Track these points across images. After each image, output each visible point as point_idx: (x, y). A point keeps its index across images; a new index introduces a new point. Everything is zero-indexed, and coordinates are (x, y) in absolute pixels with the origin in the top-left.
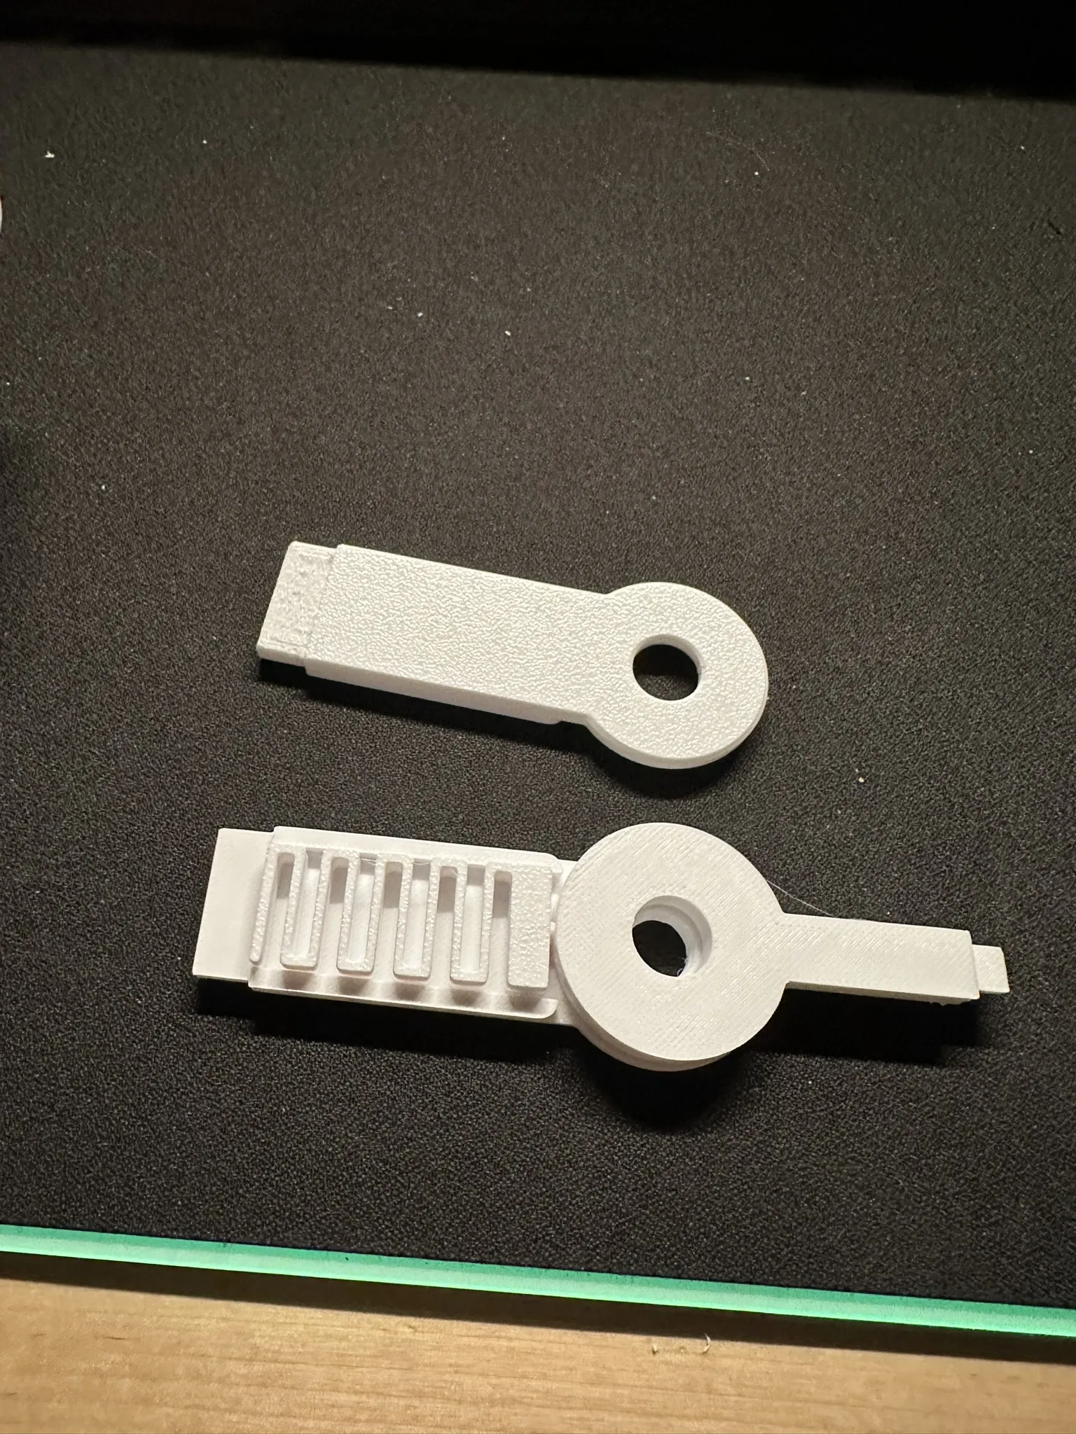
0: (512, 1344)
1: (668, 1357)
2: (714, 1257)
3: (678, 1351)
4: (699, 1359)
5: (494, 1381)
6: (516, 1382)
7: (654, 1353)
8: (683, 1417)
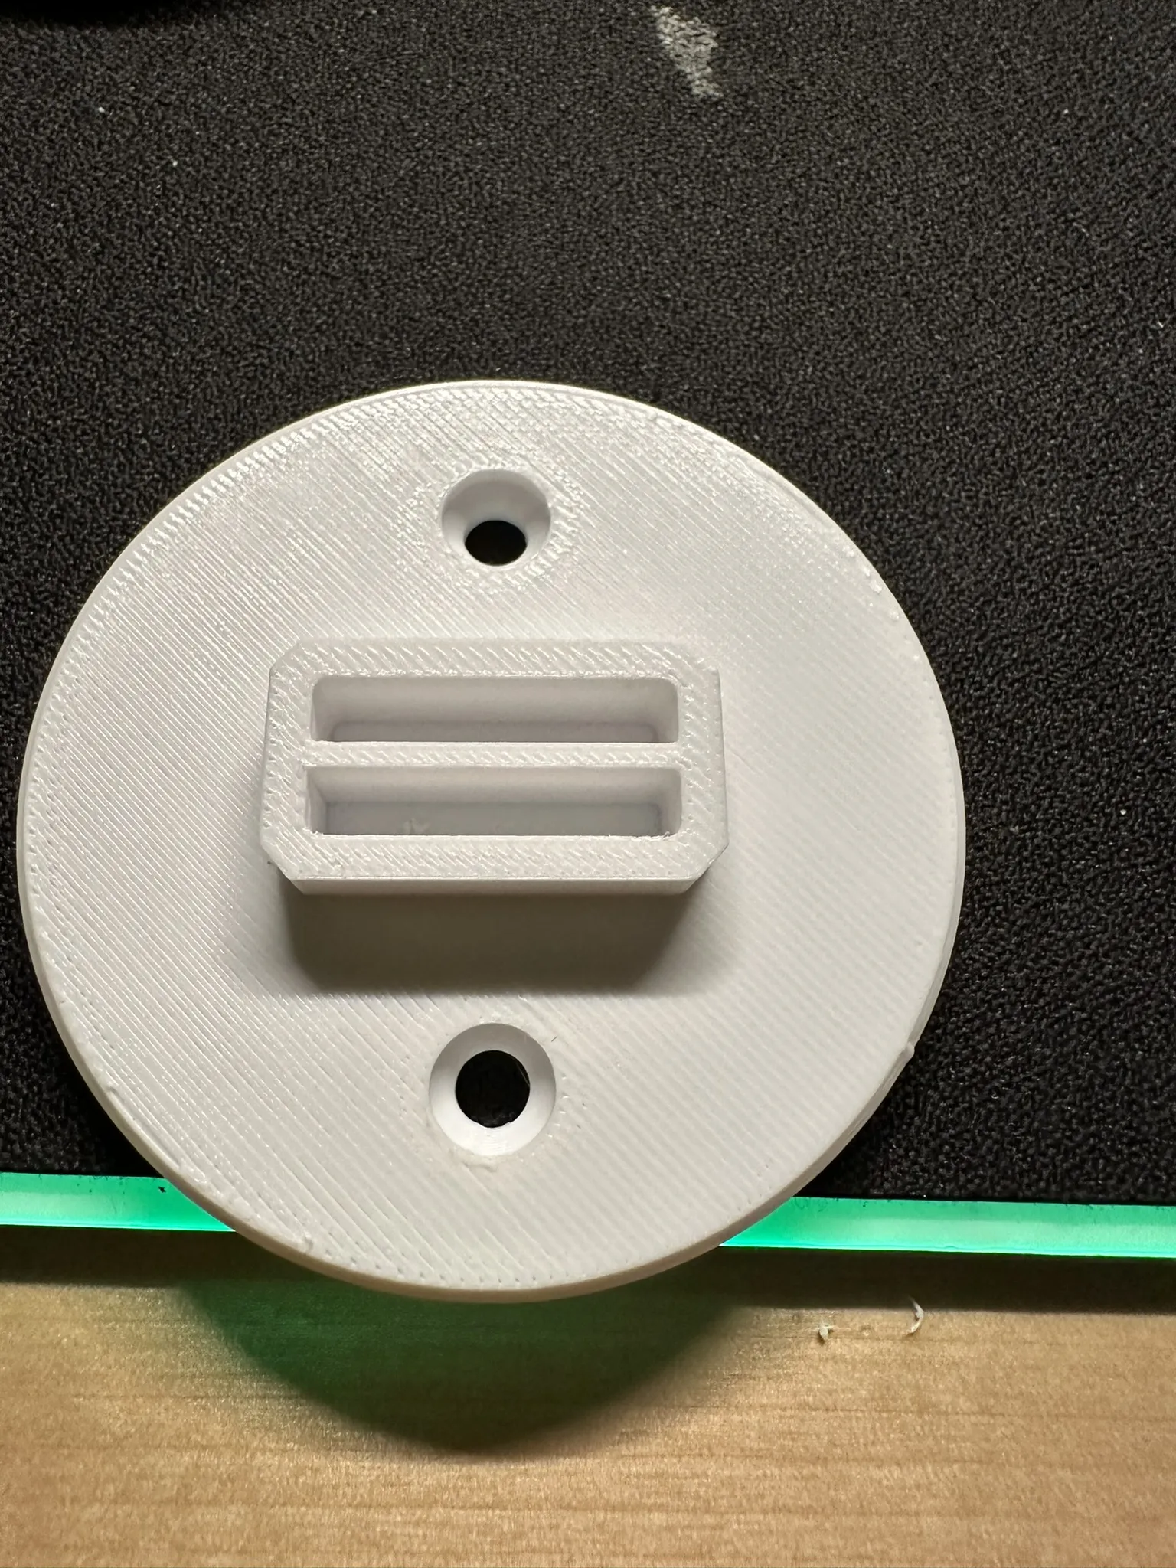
2: (936, 1152)
4: (899, 1348)
7: (821, 1340)
8: (869, 1459)
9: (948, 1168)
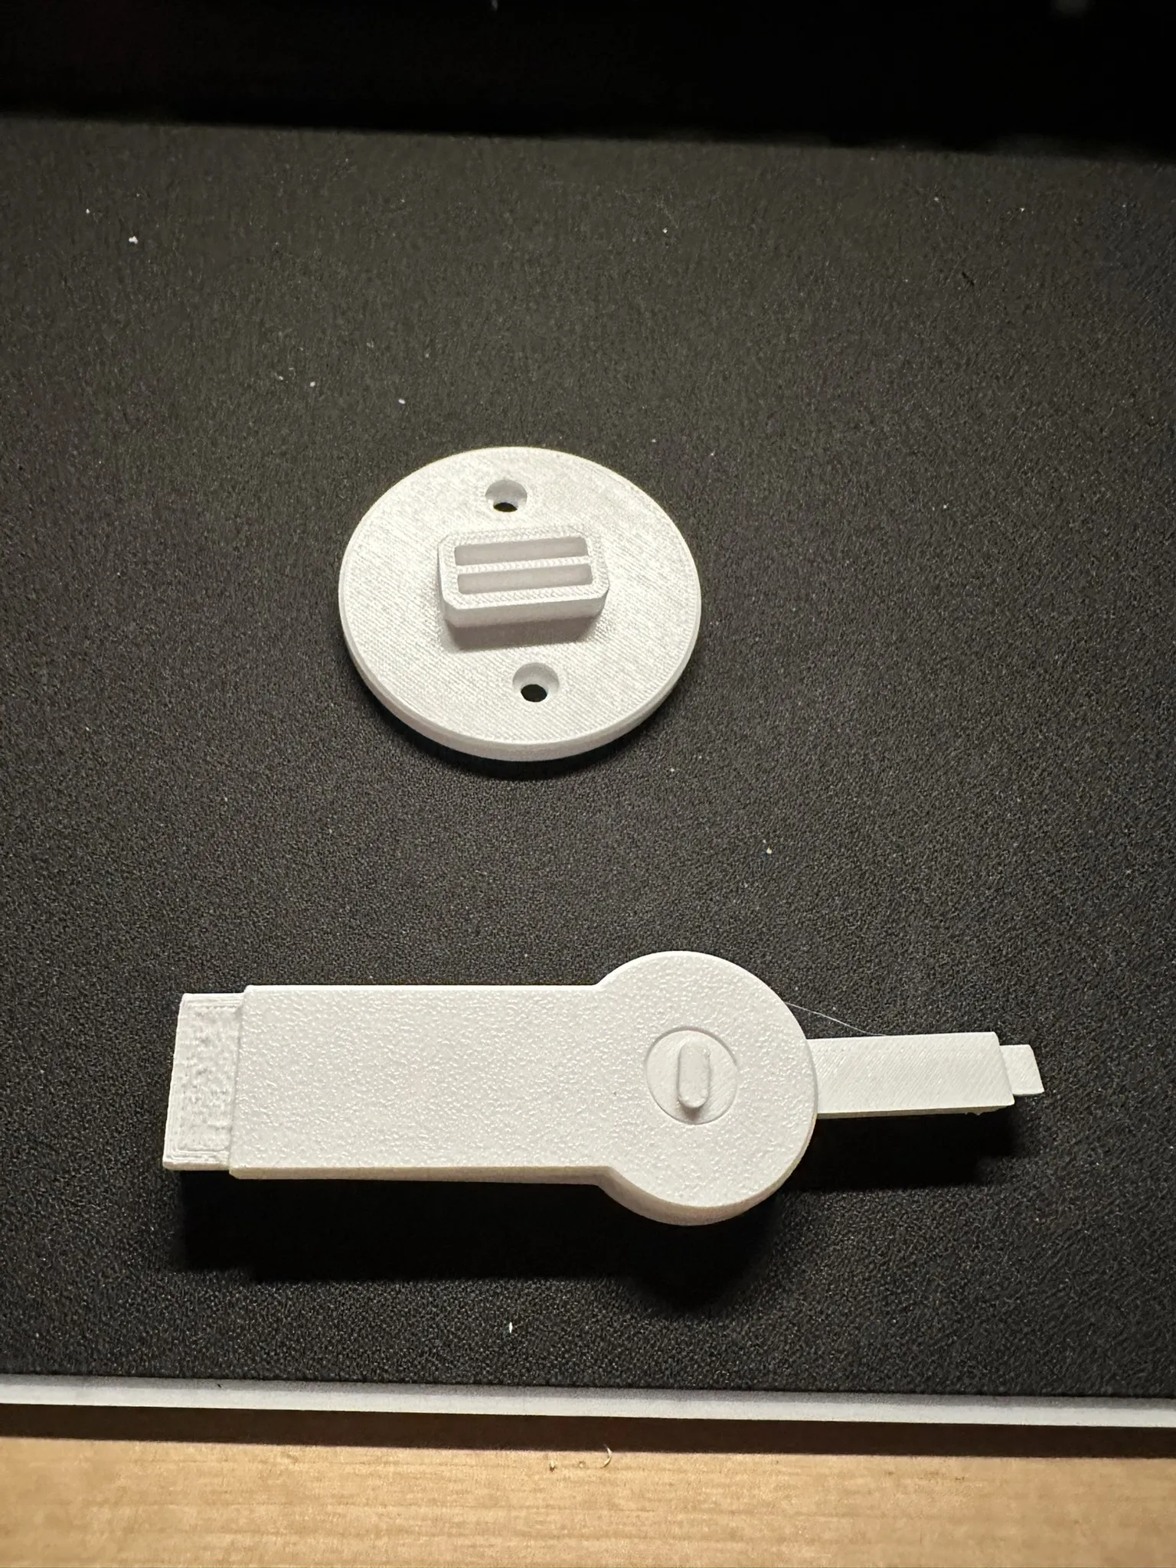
0: (399, 1469)
1: (566, 1473)
2: (611, 1362)
3: (577, 1467)
4: (600, 1473)
5: (380, 1510)
6: (402, 1509)
7: (552, 1469)
8: (582, 1536)
9: (617, 1370)
